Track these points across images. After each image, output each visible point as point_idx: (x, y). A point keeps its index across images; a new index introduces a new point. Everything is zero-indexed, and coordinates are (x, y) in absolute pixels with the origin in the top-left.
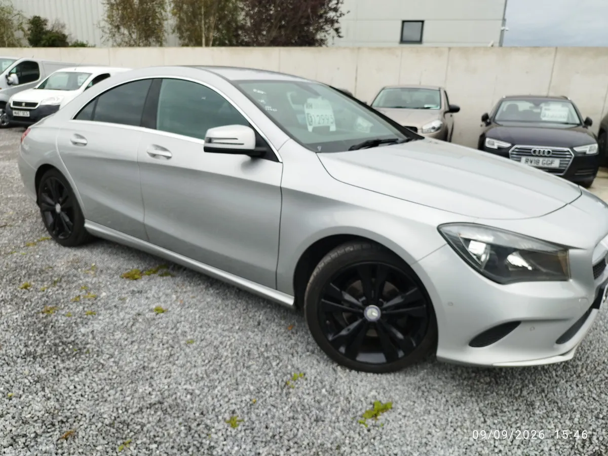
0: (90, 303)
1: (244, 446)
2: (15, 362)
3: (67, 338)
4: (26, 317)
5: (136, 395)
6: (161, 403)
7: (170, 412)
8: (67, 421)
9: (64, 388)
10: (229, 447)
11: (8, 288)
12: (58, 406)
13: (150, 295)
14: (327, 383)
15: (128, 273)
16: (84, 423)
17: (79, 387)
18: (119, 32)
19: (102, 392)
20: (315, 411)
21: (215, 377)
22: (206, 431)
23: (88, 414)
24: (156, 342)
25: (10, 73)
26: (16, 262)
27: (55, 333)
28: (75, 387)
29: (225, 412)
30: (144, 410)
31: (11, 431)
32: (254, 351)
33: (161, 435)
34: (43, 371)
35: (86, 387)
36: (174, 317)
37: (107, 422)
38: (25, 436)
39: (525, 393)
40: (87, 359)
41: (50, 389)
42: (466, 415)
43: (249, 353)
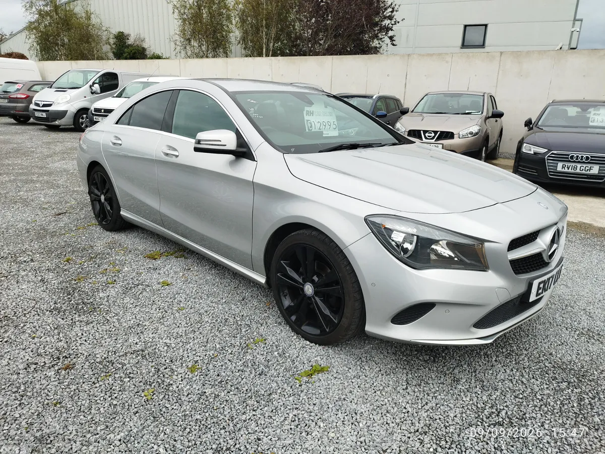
0: (113, 275)
1: (194, 386)
2: (44, 314)
3: (88, 300)
4: (61, 283)
5: (126, 344)
6: (143, 351)
7: (148, 358)
8: (69, 357)
9: (74, 334)
10: (182, 386)
11: (55, 260)
12: (66, 346)
13: (161, 272)
14: (281, 348)
15: (151, 254)
16: (81, 359)
17: (85, 334)
18: (189, 44)
19: (101, 339)
20: (262, 367)
21: (192, 336)
22: (170, 373)
23: (86, 354)
24: (154, 307)
25: (94, 83)
26: (66, 241)
27: (80, 295)
28: (82, 335)
29: (190, 361)
30: (128, 355)
31: (28, 360)
32: (231, 320)
33: (135, 372)
34: (62, 322)
35: (91, 335)
36: (175, 290)
37: (98, 360)
38: (36, 364)
39: (456, 371)
40: (98, 316)
41: (64, 334)
42: (391, 383)
43: (226, 320)
